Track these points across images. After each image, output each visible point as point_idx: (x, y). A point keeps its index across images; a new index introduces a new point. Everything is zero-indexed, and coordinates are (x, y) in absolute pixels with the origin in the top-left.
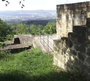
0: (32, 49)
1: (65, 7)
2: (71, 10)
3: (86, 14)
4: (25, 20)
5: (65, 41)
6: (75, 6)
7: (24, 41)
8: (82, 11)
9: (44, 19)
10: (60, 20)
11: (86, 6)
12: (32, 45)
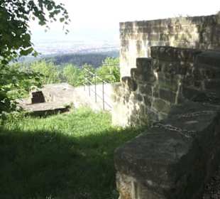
0: (71, 110)
1: (134, 27)
2: (144, 32)
3: (168, 40)
4: (49, 53)
5: (127, 82)
6: (151, 25)
7: (54, 97)
8: (162, 35)
9: (97, 51)
10: (125, 51)
11: (167, 26)
12: (72, 104)
